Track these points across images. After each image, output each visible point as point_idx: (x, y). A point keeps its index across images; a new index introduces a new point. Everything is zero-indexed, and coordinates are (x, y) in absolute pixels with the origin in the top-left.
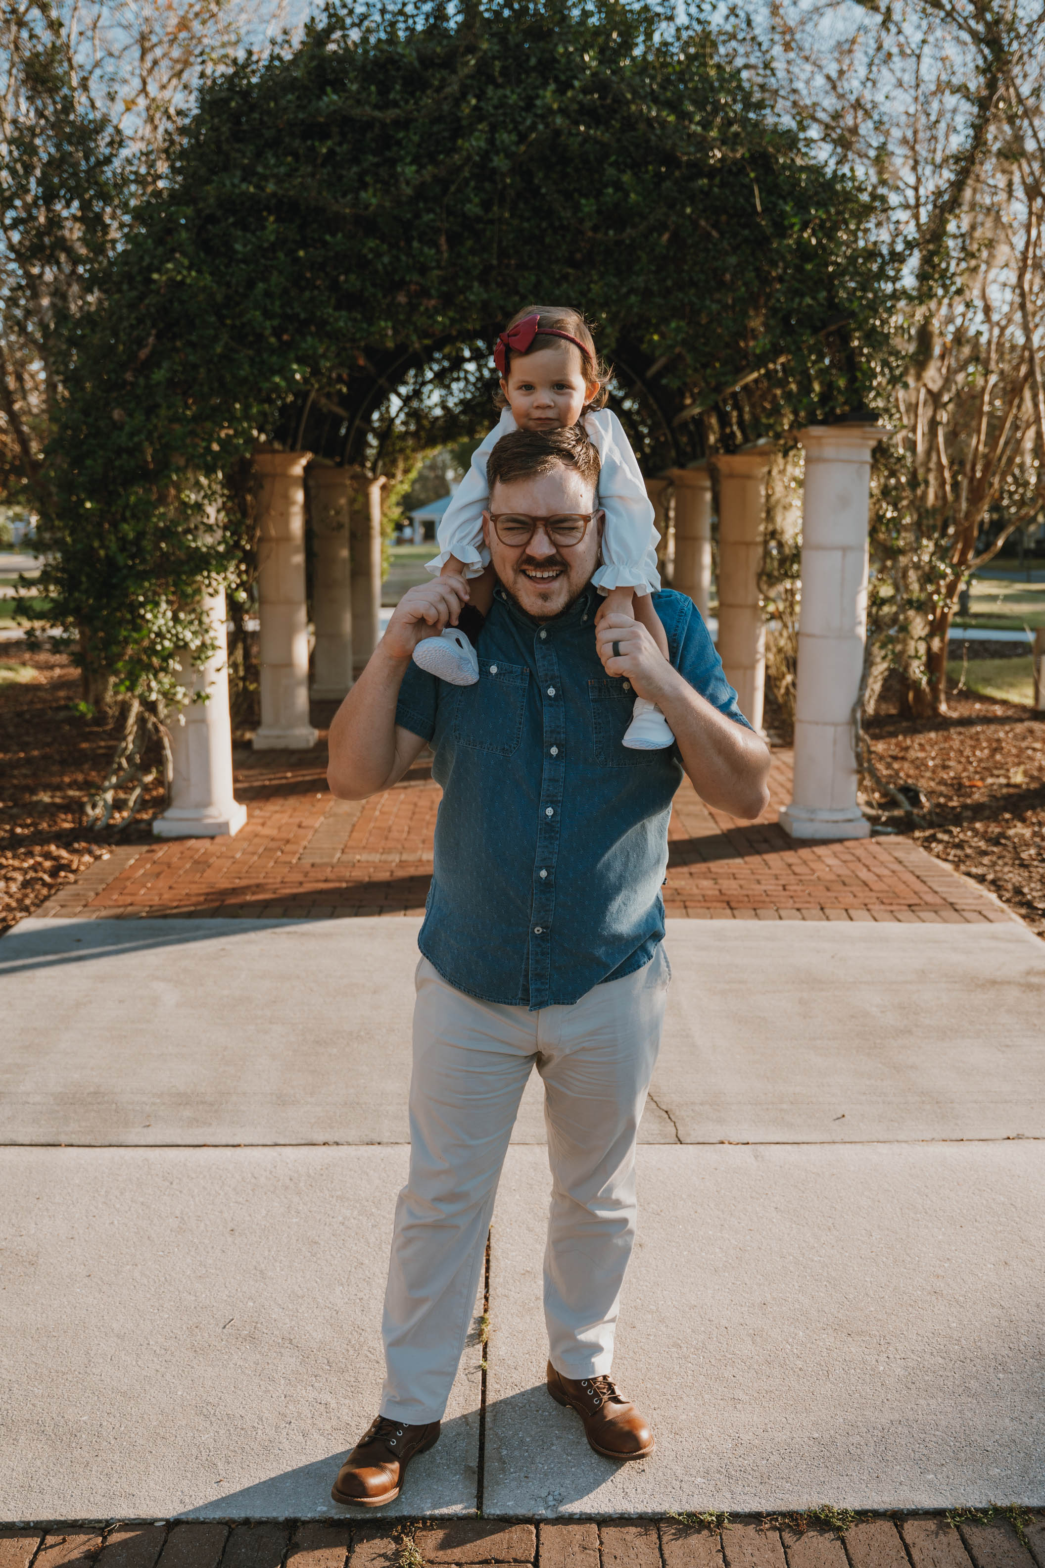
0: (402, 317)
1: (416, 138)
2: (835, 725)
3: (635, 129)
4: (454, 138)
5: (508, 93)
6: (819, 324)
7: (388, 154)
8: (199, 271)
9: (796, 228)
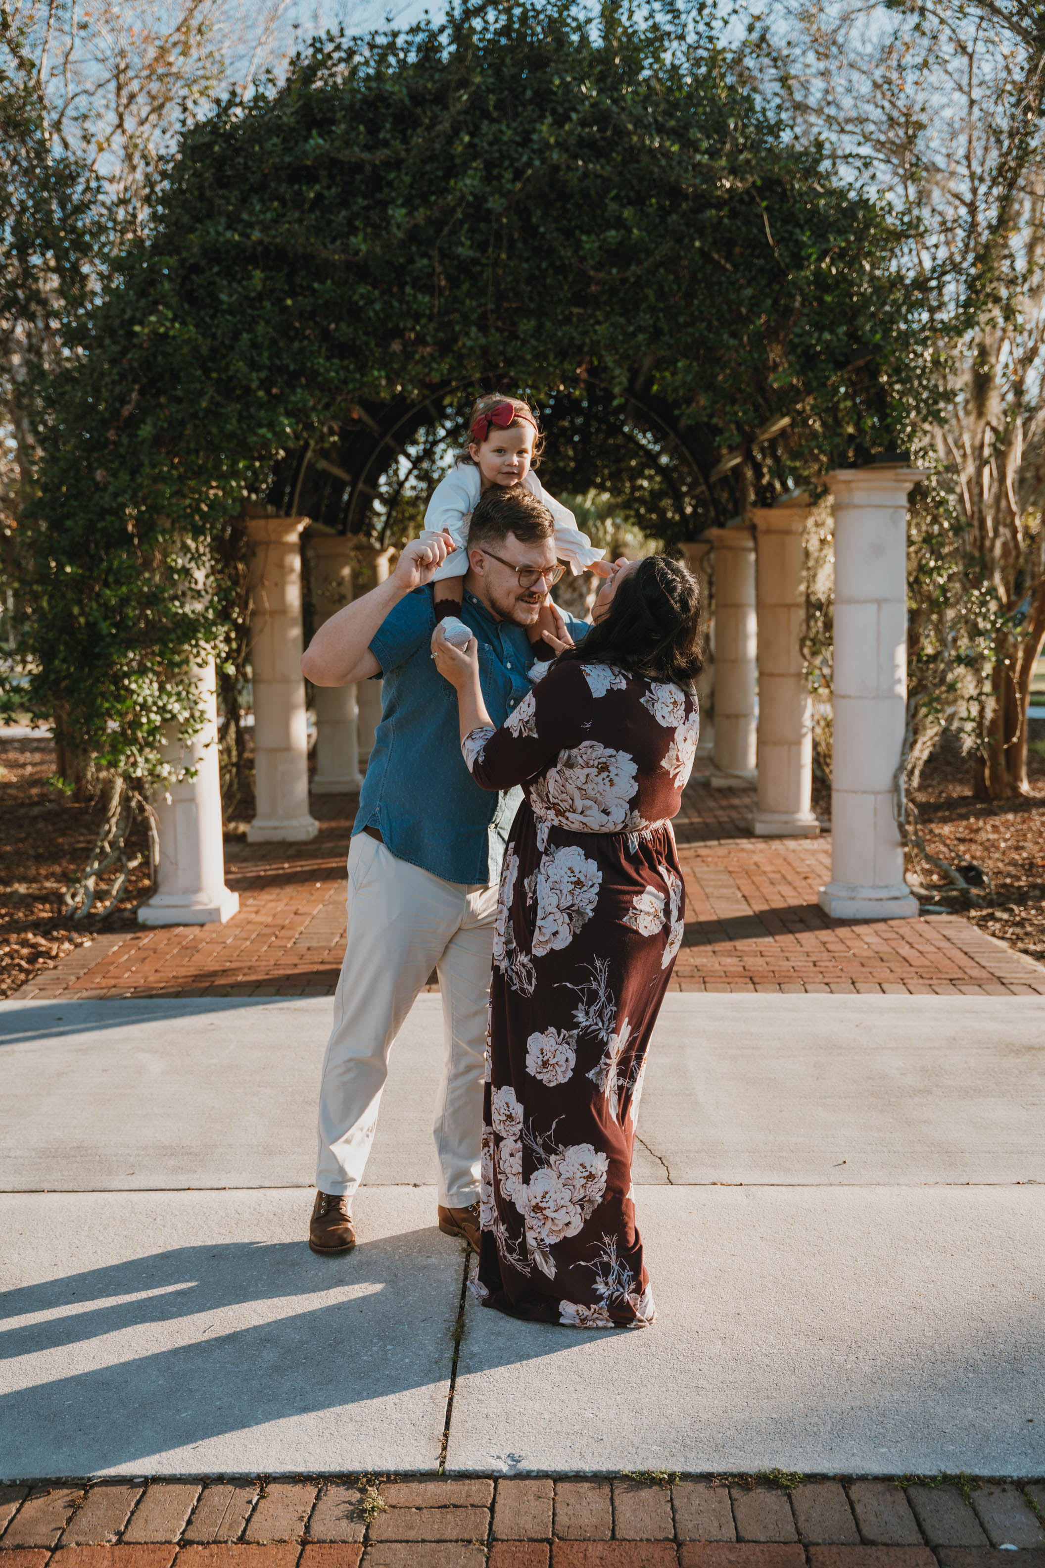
0: (396, 366)
1: (408, 179)
2: (876, 793)
3: (638, 162)
4: (447, 178)
5: (504, 128)
6: (842, 359)
7: (379, 196)
8: (183, 323)
9: (814, 257)
